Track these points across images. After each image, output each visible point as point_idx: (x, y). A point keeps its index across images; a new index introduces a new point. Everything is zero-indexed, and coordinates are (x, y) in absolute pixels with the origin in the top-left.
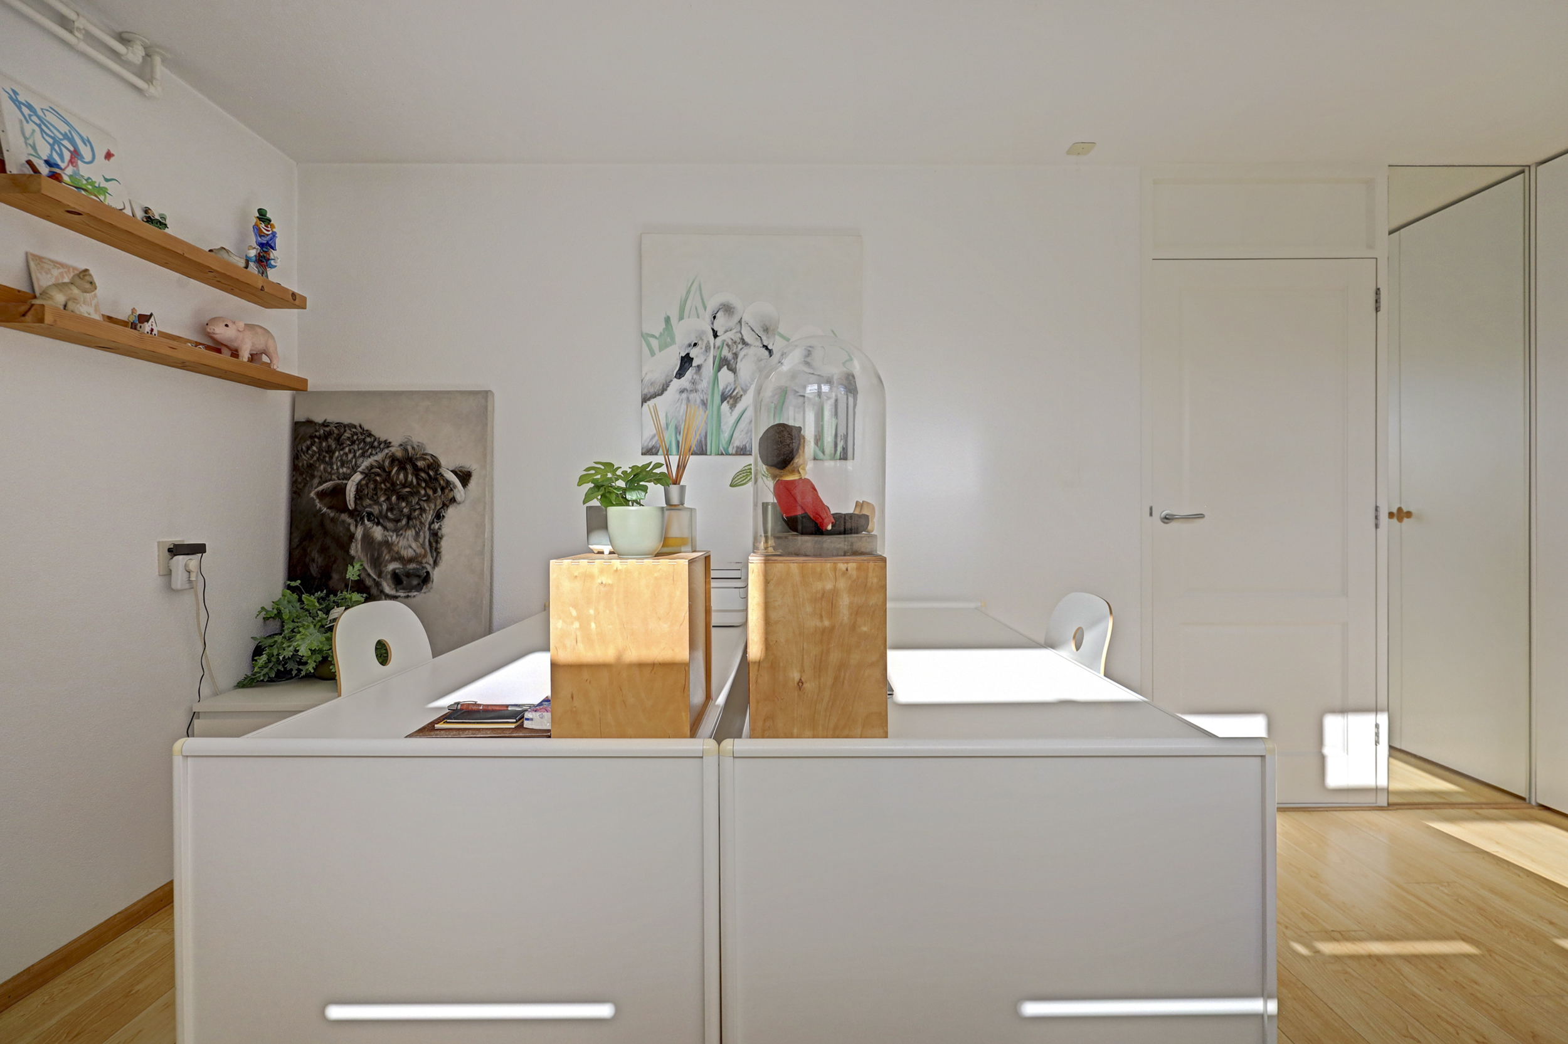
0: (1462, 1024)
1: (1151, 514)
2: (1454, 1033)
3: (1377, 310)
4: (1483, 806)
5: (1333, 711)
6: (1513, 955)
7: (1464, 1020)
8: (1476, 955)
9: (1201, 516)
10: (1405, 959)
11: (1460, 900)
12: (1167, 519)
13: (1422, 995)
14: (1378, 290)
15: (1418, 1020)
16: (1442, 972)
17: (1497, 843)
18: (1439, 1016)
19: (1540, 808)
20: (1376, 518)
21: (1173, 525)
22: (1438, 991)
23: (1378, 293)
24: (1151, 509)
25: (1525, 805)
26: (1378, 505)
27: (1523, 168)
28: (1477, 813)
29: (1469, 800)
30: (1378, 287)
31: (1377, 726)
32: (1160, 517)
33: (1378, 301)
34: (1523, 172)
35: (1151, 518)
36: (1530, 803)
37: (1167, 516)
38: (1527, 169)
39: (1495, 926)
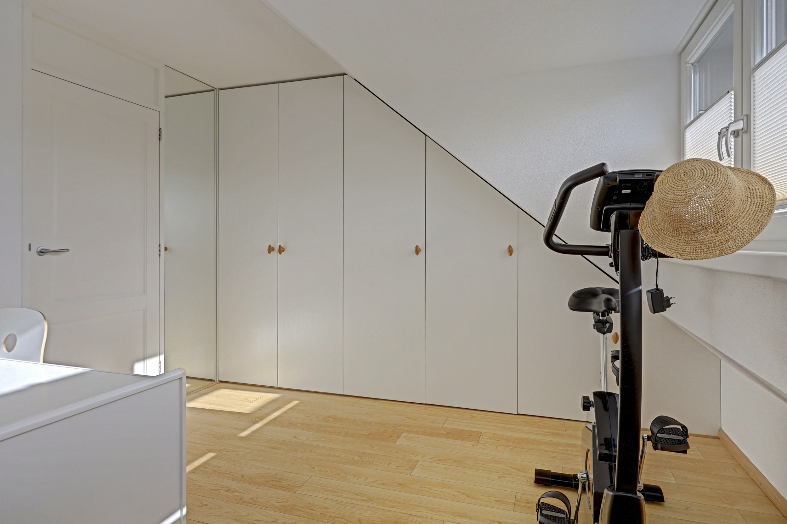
0: (220, 487)
1: (30, 249)
2: (218, 493)
3: (160, 139)
4: (201, 389)
5: (139, 360)
6: (228, 448)
7: (220, 485)
8: (216, 455)
9: (66, 250)
10: (192, 472)
11: (204, 435)
12: (42, 252)
13: (203, 484)
14: (160, 129)
15: (204, 496)
16: (207, 470)
17: (210, 404)
18: (211, 489)
19: (220, 382)
20: (159, 251)
21: (46, 257)
22: (208, 479)
23: (160, 130)
24: (30, 245)
25: (215, 383)
26: (160, 244)
27: (214, 89)
28: (199, 393)
29: (195, 389)
30: (160, 127)
31: (160, 363)
32: (37, 251)
33: (160, 135)
34: (213, 90)
35: (30, 252)
36: (216, 382)
37: (42, 251)
38: (215, 90)
39: (219, 439)
